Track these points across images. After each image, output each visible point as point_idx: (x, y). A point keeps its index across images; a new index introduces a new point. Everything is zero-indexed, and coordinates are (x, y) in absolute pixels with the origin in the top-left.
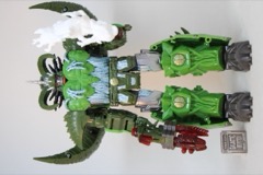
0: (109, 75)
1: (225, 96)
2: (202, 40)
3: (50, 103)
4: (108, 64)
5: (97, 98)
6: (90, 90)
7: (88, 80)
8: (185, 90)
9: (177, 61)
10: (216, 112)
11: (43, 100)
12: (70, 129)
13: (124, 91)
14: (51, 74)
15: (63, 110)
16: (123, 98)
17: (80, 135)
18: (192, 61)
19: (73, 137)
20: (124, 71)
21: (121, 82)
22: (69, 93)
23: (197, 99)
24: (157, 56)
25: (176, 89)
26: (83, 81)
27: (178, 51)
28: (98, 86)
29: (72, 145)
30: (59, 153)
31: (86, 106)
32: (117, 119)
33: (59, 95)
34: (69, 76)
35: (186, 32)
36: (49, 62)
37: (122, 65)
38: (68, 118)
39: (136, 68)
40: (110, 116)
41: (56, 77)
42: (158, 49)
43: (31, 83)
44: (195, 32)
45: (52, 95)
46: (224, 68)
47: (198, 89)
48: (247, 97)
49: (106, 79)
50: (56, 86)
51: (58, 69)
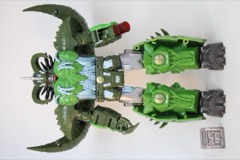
0: (96, 74)
1: (200, 93)
2: (180, 41)
3: (42, 97)
4: (95, 63)
5: (83, 95)
6: (79, 87)
7: (76, 79)
8: (165, 87)
9: (158, 61)
10: (192, 108)
11: (36, 95)
12: (60, 121)
13: (109, 89)
14: (44, 72)
15: (53, 105)
16: (108, 94)
17: (70, 126)
18: (171, 61)
19: (63, 129)
20: (108, 70)
21: (106, 79)
22: (59, 90)
23: (175, 96)
24: (139, 56)
25: (156, 86)
26: (72, 79)
27: (158, 52)
28: (86, 84)
29: (61, 135)
31: (75, 102)
33: (50, 90)
34: (59, 75)
35: (166, 33)
36: (41, 60)
37: (108, 64)
38: (59, 111)
39: (120, 67)
40: (96, 113)
41: (47, 75)
42: (141, 50)
43: (25, 80)
44: (175, 33)
45: (43, 90)
46: (200, 67)
47: (176, 86)
48: (220, 95)
49: (93, 77)
50: (48, 82)
51: (50, 66)
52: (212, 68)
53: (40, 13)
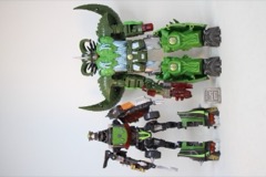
0: (127, 52)
1: (203, 60)
2: (188, 27)
3: (89, 71)
4: (126, 45)
5: (119, 68)
6: (115, 62)
7: (113, 56)
8: (177, 59)
9: (172, 41)
10: (198, 71)
11: (84, 70)
12: (102, 88)
13: (136, 63)
14: (89, 52)
15: (97, 76)
16: (136, 68)
17: (109, 92)
18: (181, 41)
19: (104, 93)
20: (136, 50)
21: (134, 57)
22: (101, 65)
23: (185, 64)
24: (158, 39)
25: (170, 58)
26: (110, 56)
27: (172, 35)
28: (120, 60)
29: (103, 99)
30: (95, 103)
31: (112, 73)
32: (133, 80)
33: (94, 66)
34: (101, 54)
35: (177, 22)
36: (87, 44)
37: (136, 46)
38: (101, 81)
39: (145, 47)
40: (128, 79)
41: (92, 54)
42: (159, 34)
43: (76, 59)
44: (183, 21)
45: (89, 66)
46: (203, 45)
47: (185, 57)
48: (218, 60)
49: (124, 55)
50: (92, 60)
51: (93, 49)
52: (211, 46)
53: (86, 11)
